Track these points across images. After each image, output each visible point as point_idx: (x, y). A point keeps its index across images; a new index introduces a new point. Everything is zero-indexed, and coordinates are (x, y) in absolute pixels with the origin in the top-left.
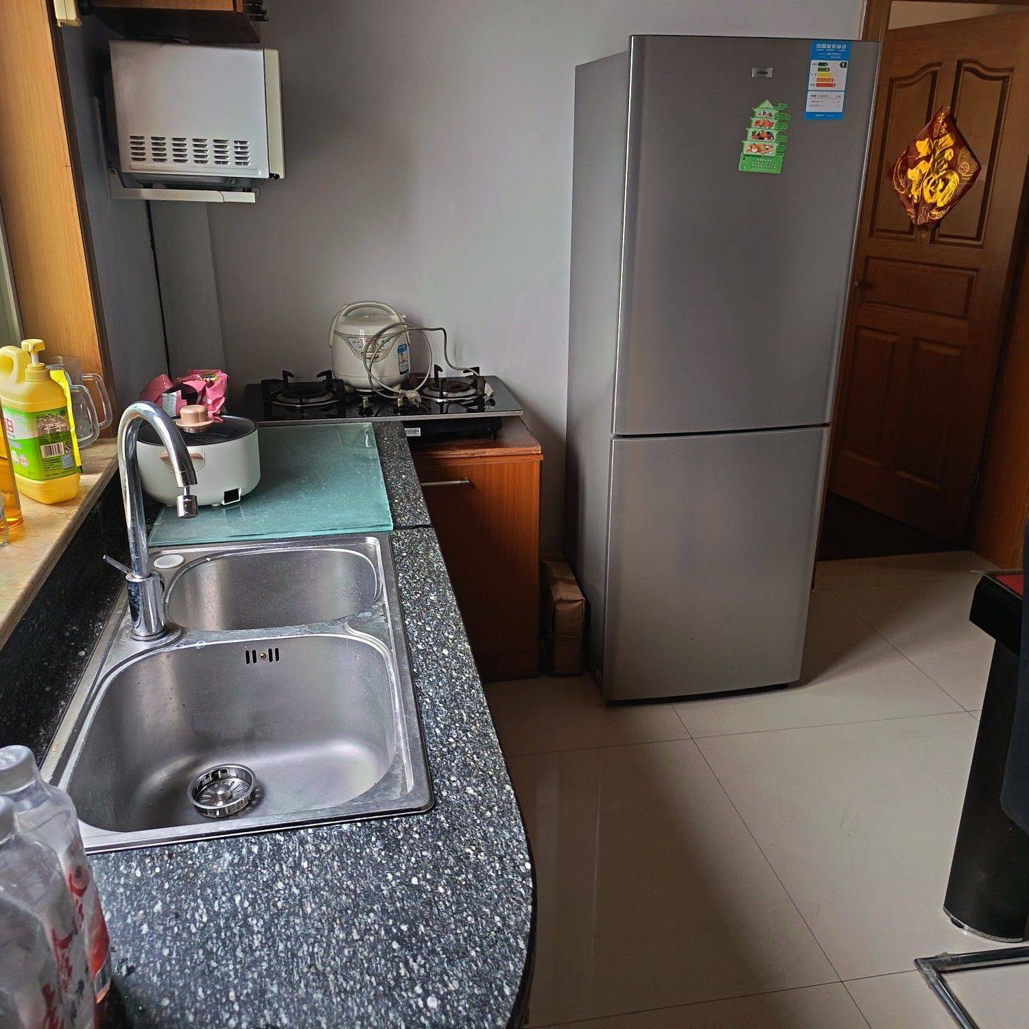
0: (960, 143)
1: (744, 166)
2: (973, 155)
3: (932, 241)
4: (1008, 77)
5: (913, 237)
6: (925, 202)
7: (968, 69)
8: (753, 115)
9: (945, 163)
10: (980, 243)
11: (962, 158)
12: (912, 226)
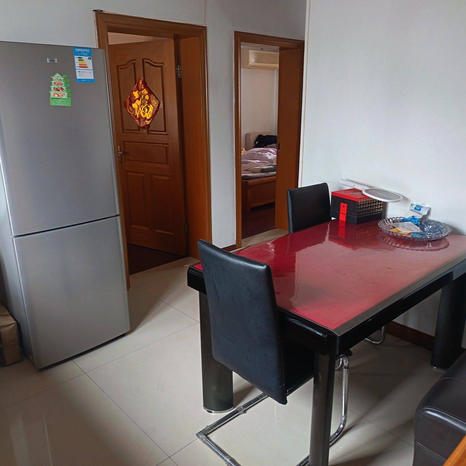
0: (150, 93)
1: (53, 103)
2: (156, 98)
3: (148, 133)
4: (162, 66)
5: (140, 132)
6: (142, 117)
7: (147, 62)
8: (52, 80)
9: (146, 101)
10: (167, 133)
11: (152, 99)
12: (139, 127)
